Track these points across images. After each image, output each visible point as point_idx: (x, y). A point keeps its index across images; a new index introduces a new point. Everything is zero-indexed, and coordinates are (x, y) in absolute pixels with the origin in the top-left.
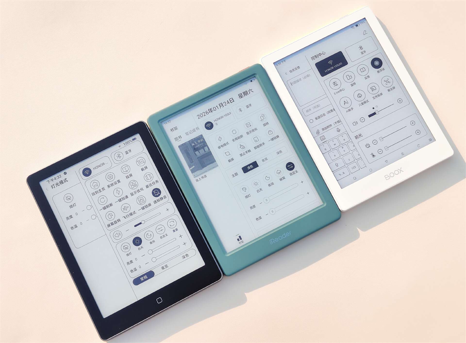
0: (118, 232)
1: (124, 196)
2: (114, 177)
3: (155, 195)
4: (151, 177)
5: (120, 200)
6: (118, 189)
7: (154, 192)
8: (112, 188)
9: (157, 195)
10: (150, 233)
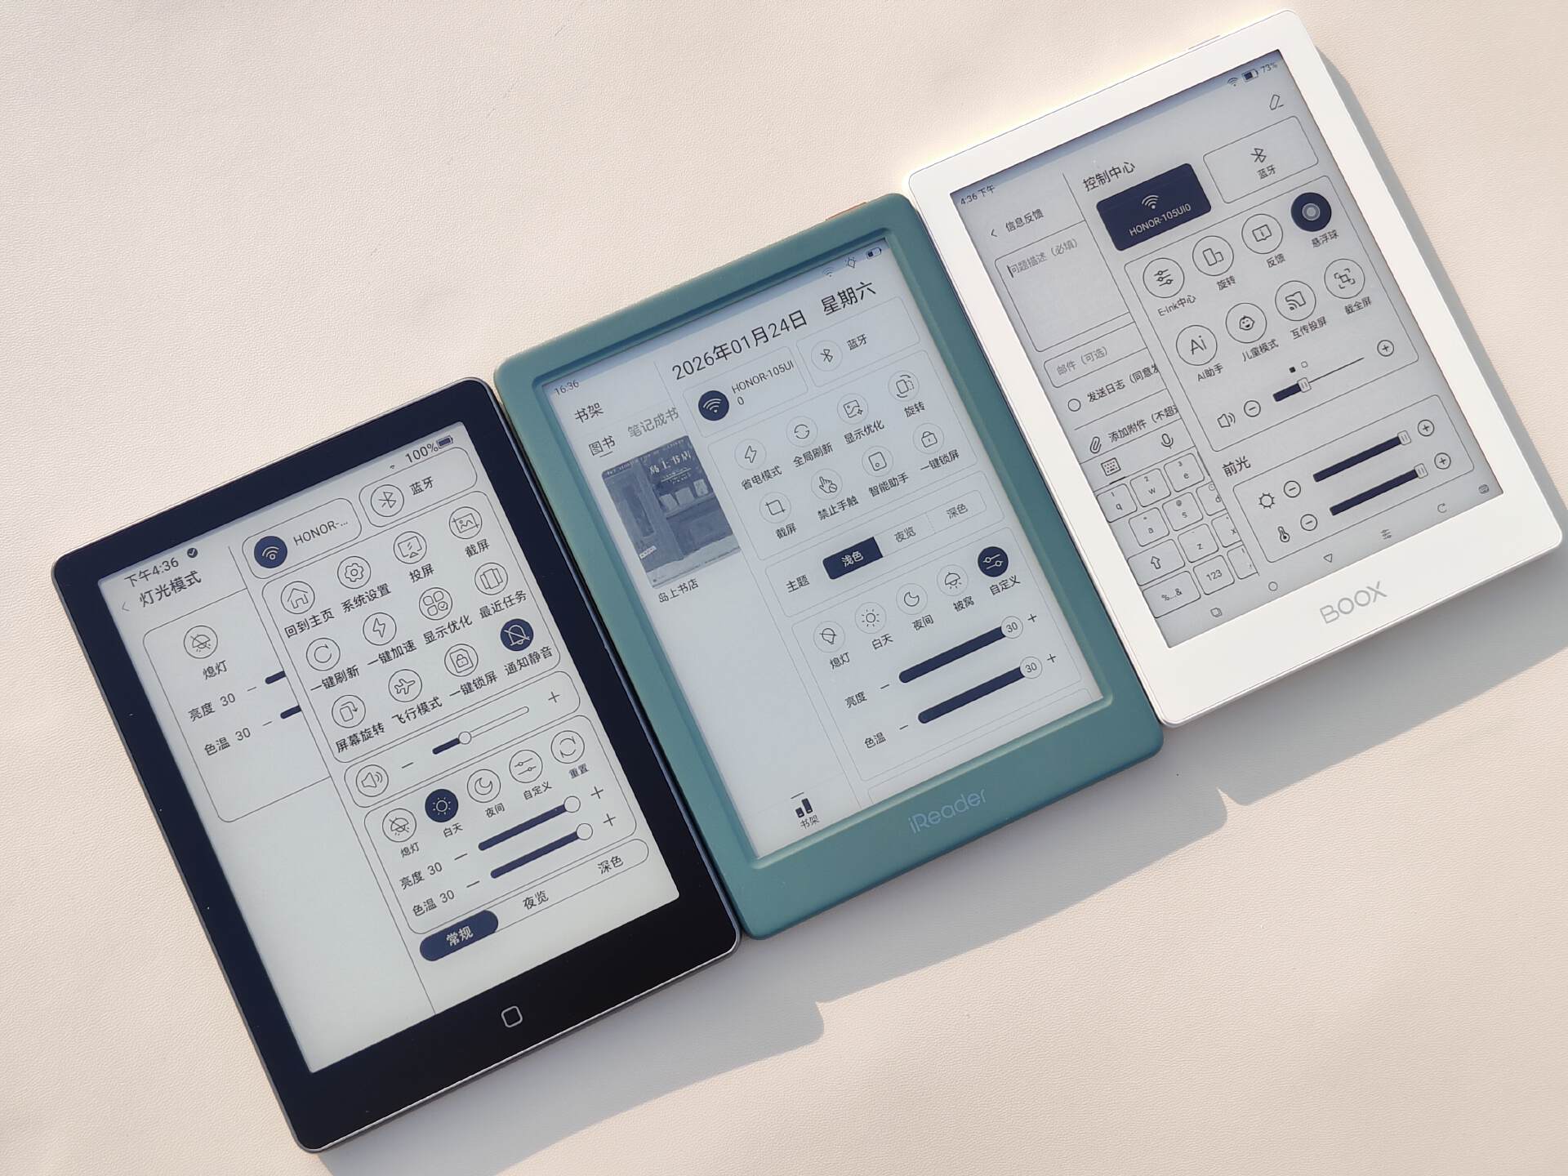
0: (373, 770)
1: (399, 642)
2: (366, 573)
3: (513, 644)
4: (500, 580)
5: (385, 658)
6: (382, 619)
7: (509, 632)
8: (359, 612)
9: (517, 642)
10: (487, 777)
